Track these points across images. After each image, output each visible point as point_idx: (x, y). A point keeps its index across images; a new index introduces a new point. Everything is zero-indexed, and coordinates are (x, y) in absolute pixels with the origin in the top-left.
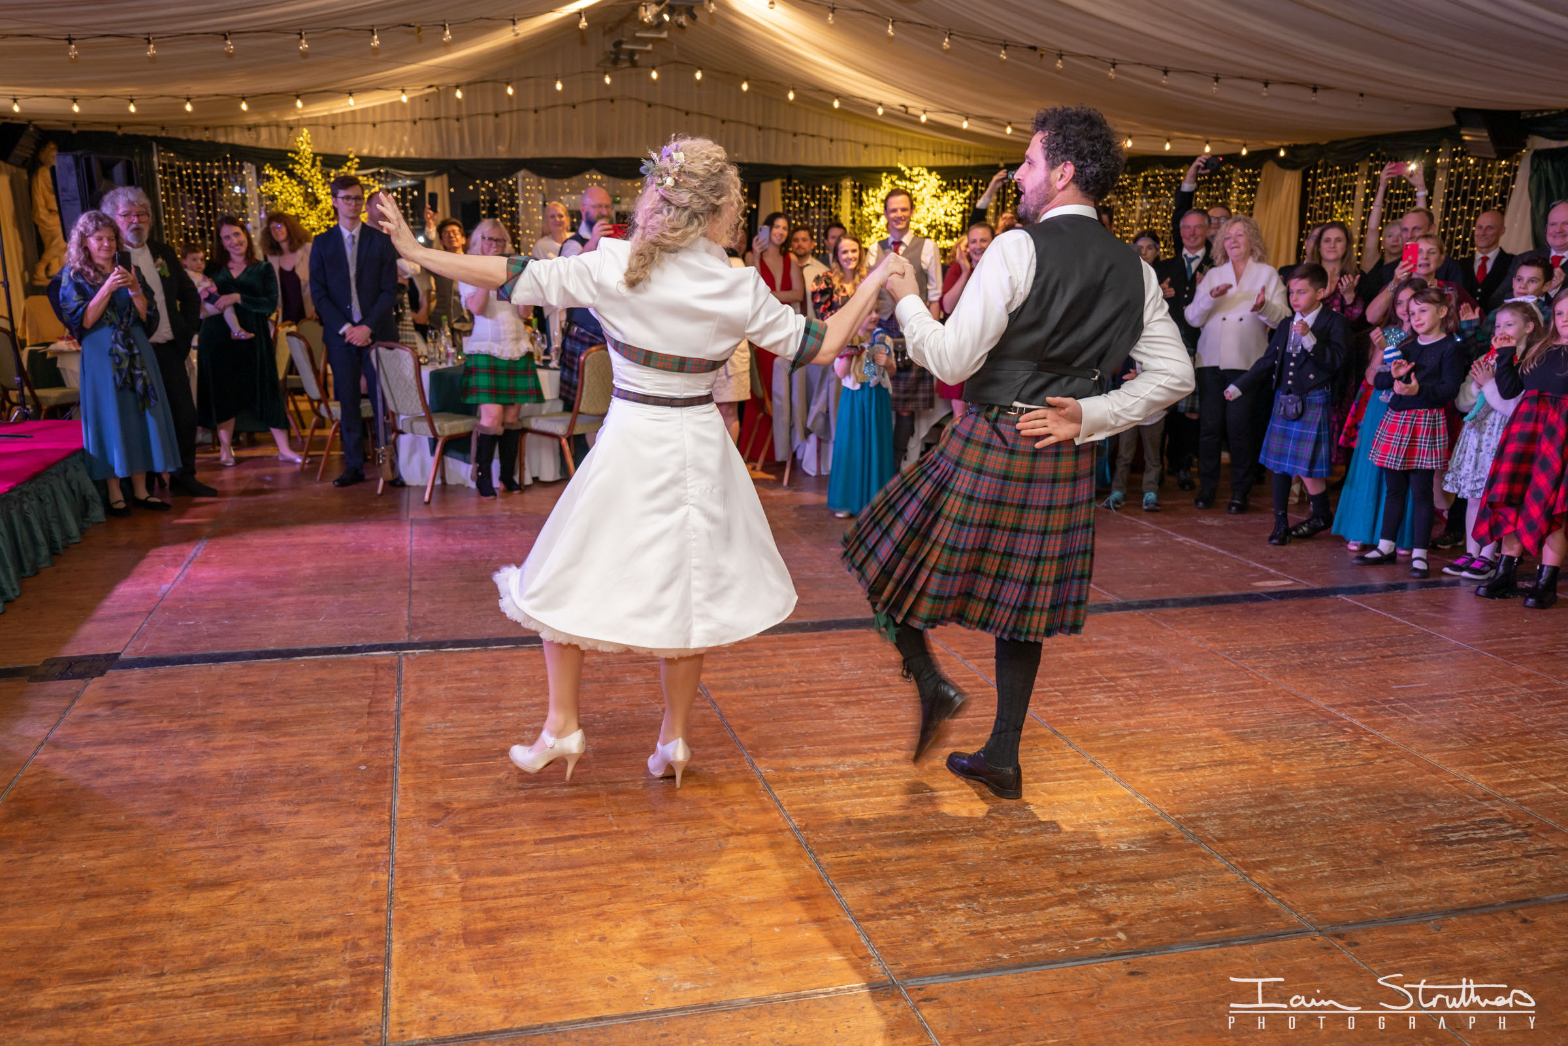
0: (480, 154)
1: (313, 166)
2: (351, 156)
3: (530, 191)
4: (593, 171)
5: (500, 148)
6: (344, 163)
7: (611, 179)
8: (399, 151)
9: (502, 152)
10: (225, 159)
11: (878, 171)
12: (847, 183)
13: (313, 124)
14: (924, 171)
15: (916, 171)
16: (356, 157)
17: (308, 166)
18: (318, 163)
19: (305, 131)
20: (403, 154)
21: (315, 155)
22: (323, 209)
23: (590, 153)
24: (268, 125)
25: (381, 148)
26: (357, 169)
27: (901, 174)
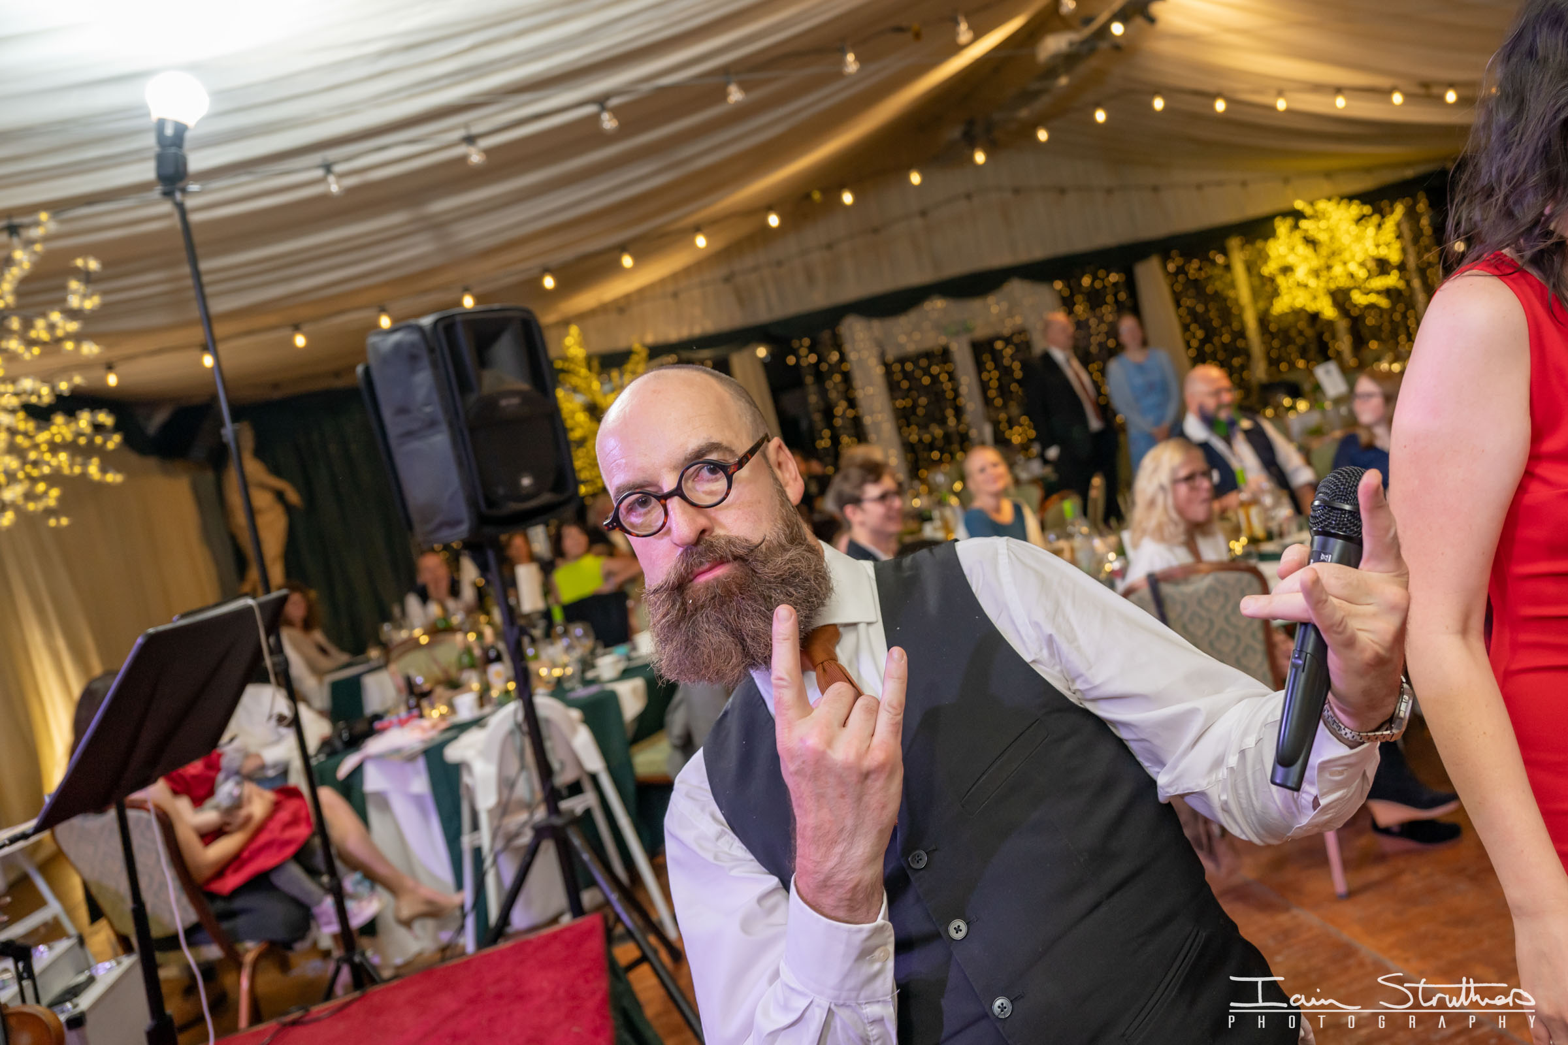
1: (589, 371)
2: (634, 347)
3: (860, 341)
4: (935, 296)
5: (816, 296)
6: (628, 358)
7: (957, 302)
11: (1266, 219)
12: (1233, 242)
14: (1331, 205)
15: (1320, 205)
16: (641, 347)
17: (584, 373)
19: (574, 329)
23: (927, 277)
25: (669, 329)
26: (646, 362)
27: (1298, 215)
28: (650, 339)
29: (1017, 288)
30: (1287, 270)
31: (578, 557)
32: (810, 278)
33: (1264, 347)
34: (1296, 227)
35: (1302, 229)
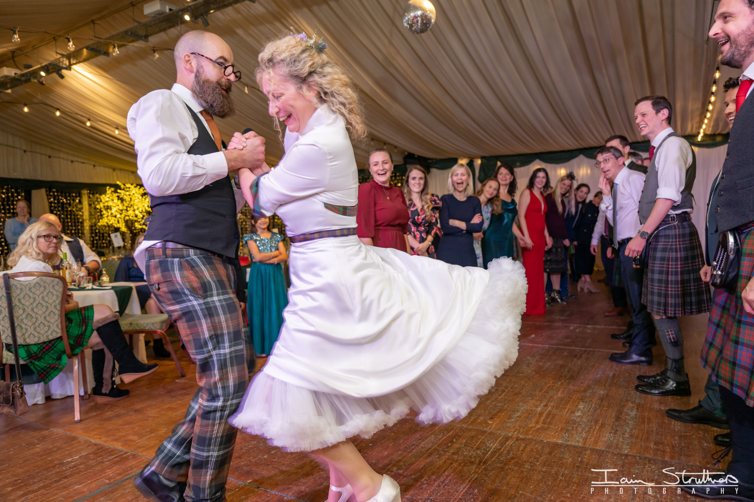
11: (105, 185)
12: (86, 192)
14: (132, 187)
15: (127, 185)
27: (118, 187)
33: (92, 239)
34: (116, 192)
35: (118, 193)
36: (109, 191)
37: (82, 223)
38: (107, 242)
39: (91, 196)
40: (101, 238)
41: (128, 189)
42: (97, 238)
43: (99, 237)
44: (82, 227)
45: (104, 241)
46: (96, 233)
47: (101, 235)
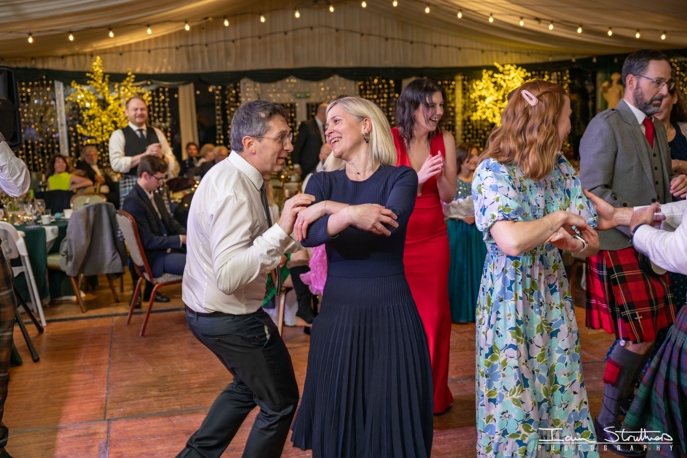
0: (215, 69)
1: (103, 81)
2: (129, 74)
3: (249, 92)
4: (292, 77)
5: (229, 64)
6: (125, 79)
7: (303, 82)
8: (161, 68)
9: (230, 66)
10: (42, 80)
11: (480, 69)
12: (459, 78)
13: (103, 53)
14: (513, 68)
15: (508, 67)
16: (133, 74)
17: (100, 82)
18: (107, 79)
19: (98, 58)
20: (163, 71)
21: (105, 74)
22: (111, 110)
23: (290, 65)
24: (72, 55)
25: (149, 67)
26: (133, 82)
27: (496, 70)
28: (138, 70)
29: (336, 79)
30: (482, 98)
31: (60, 172)
32: (228, 54)
33: (464, 137)
34: (492, 76)
35: (495, 78)
36: (486, 75)
37: (454, 117)
38: (482, 141)
39: (465, 83)
40: (475, 136)
41: (507, 72)
42: (470, 136)
43: (473, 134)
44: (454, 121)
45: (478, 140)
46: (469, 130)
47: (475, 132)
